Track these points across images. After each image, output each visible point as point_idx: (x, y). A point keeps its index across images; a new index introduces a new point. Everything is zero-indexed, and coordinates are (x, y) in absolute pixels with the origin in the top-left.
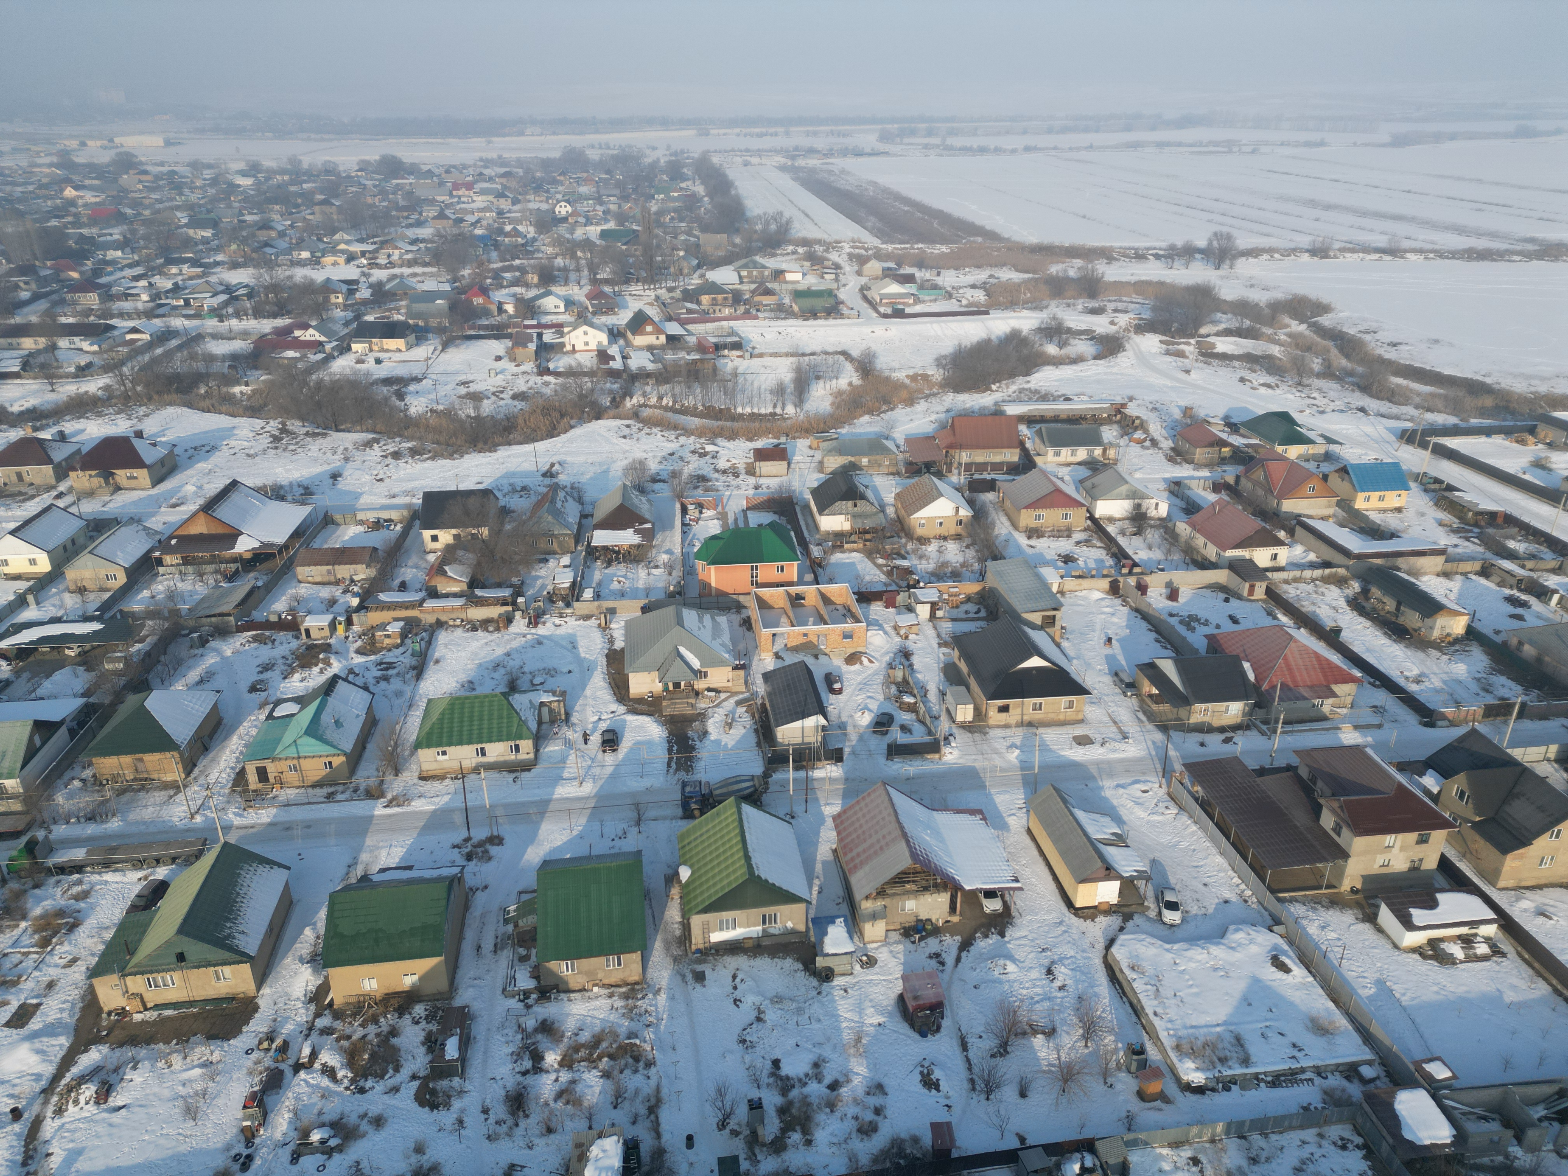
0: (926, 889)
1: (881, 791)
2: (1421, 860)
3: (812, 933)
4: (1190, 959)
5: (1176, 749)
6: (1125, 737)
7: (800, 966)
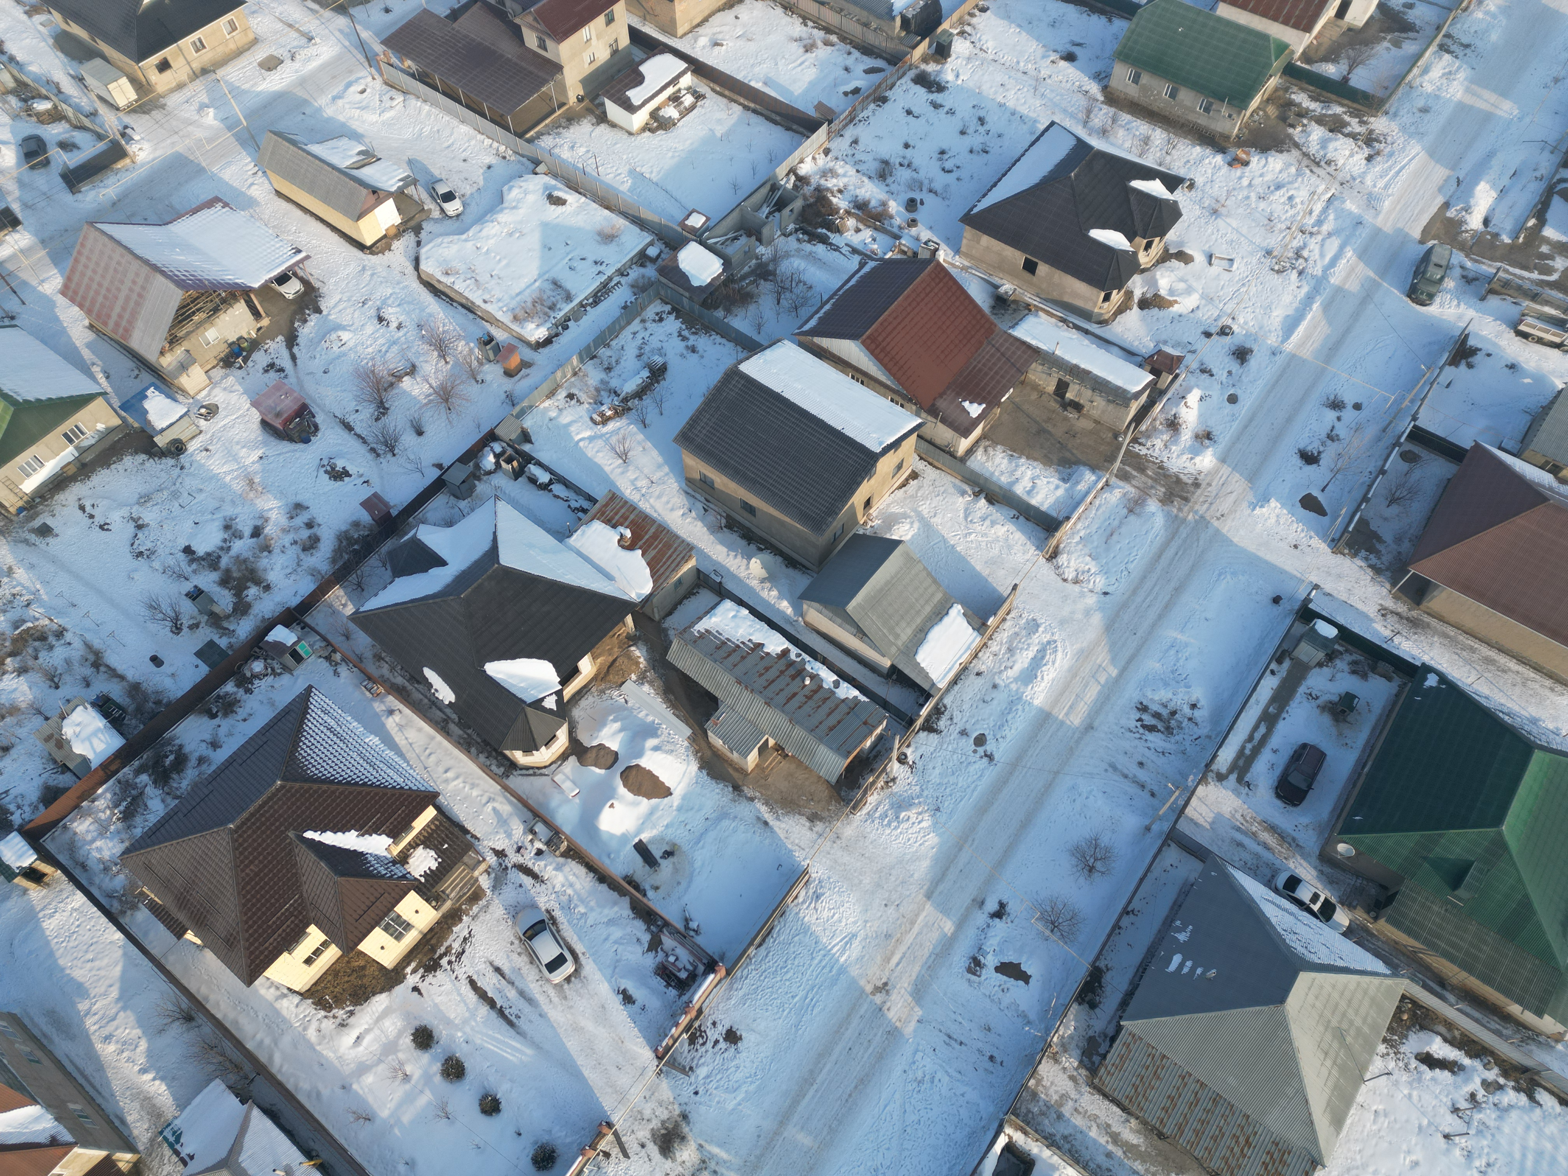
0: (216, 310)
1: (93, 234)
2: (616, 41)
3: (130, 420)
4: (488, 238)
5: (367, 28)
6: (310, 39)
7: (144, 457)
